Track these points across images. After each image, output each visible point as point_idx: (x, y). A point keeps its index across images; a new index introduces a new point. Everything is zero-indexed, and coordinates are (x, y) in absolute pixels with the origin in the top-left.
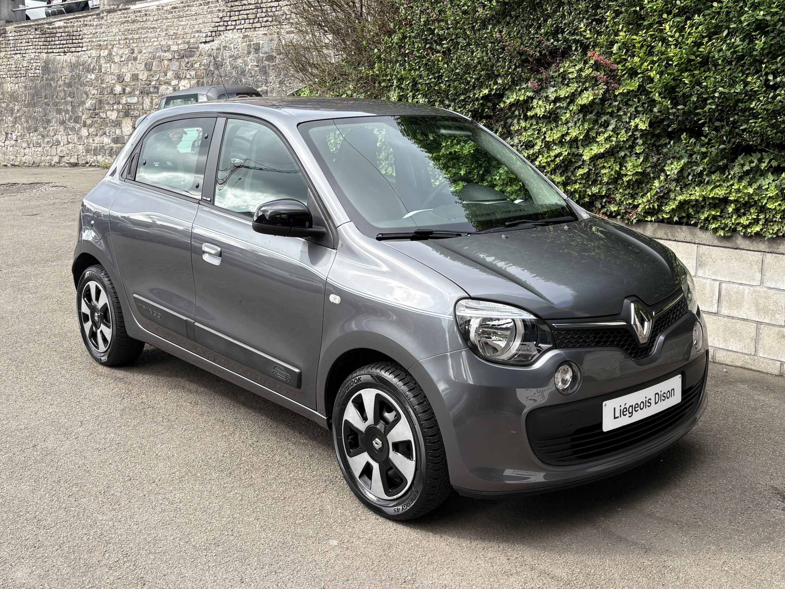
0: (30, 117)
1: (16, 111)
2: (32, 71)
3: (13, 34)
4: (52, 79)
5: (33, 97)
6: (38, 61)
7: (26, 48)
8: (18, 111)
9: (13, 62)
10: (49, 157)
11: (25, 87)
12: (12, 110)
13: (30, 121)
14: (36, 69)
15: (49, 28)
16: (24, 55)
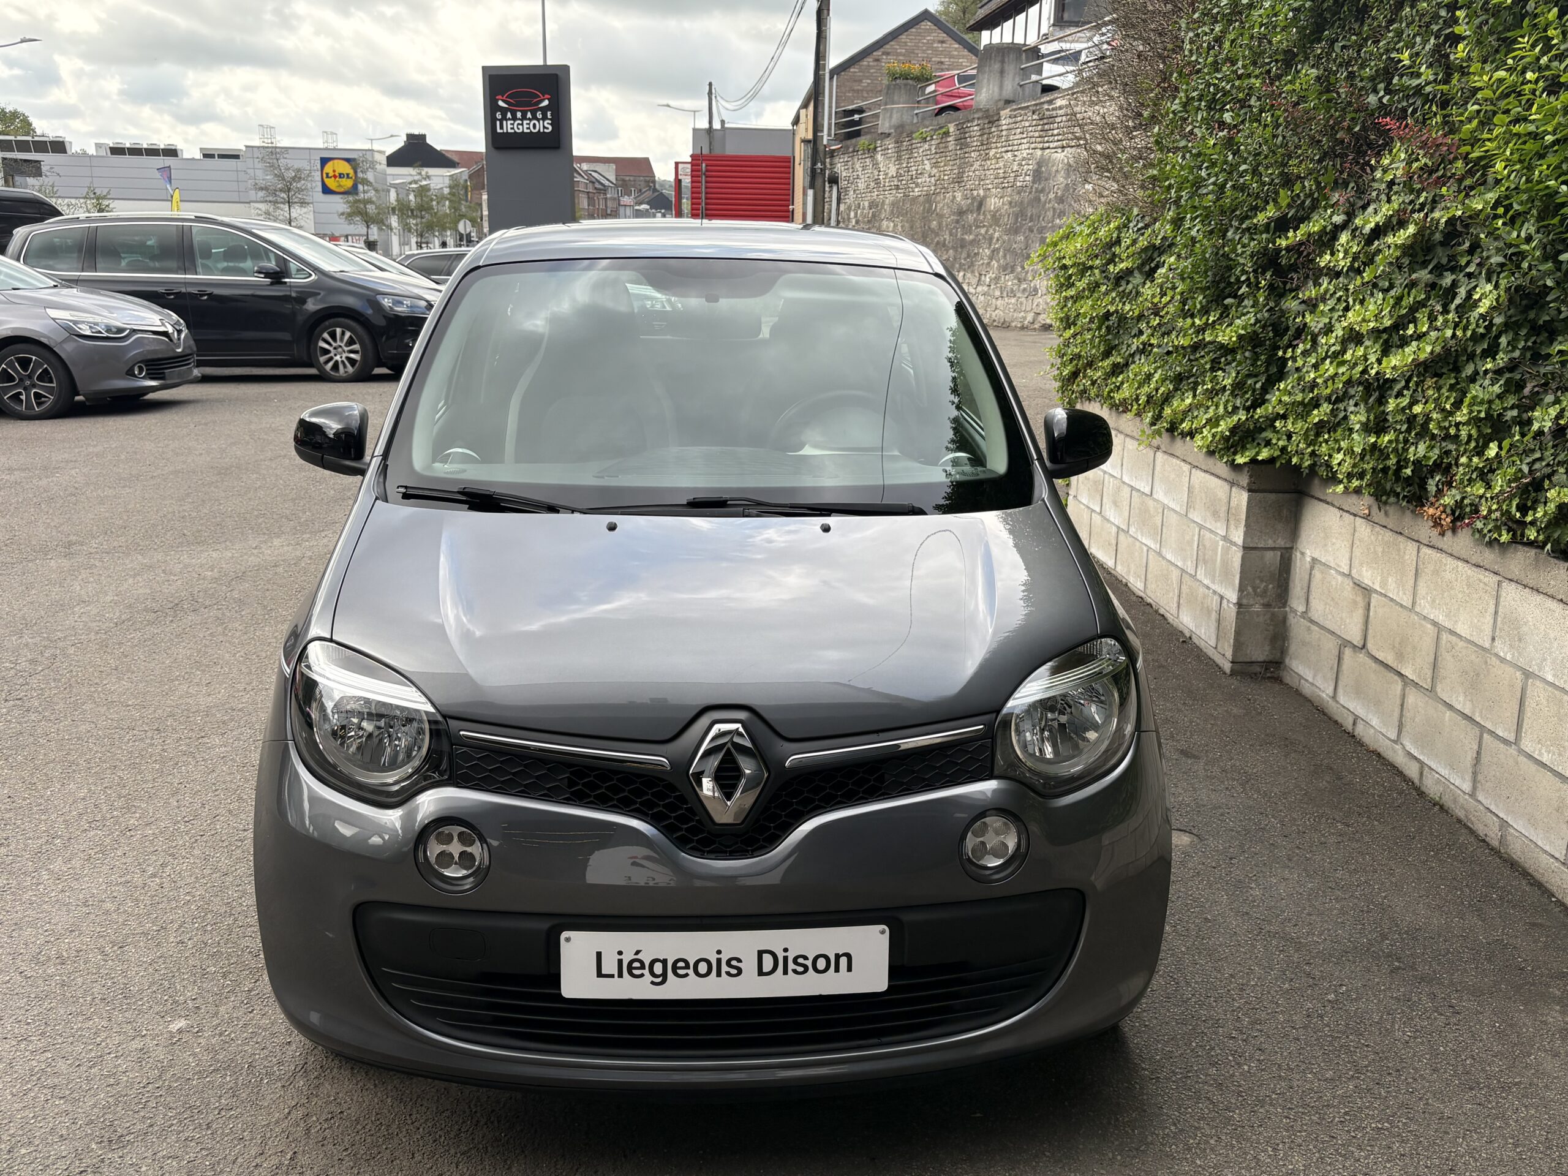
0: (1009, 250)
1: (995, 240)
2: (1021, 179)
3: (1008, 121)
4: (1042, 191)
5: (1017, 219)
6: (1030, 162)
7: (1019, 141)
8: (998, 240)
9: (1001, 164)
10: (1022, 314)
11: (1010, 203)
12: (991, 238)
13: (1008, 256)
14: (1026, 175)
15: (1048, 110)
16: (1016, 153)
